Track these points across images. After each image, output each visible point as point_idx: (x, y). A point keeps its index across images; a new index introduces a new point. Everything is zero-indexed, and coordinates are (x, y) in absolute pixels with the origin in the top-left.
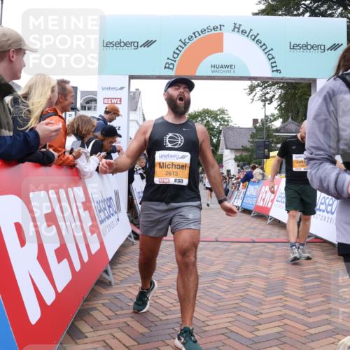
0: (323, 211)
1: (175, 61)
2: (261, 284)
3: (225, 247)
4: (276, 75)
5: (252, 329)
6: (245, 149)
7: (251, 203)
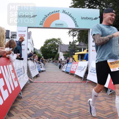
0: (92, 72)
1: (43, 22)
2: (72, 97)
3: (60, 85)
4: (77, 27)
5: (69, 111)
6: (67, 52)
7: (69, 70)
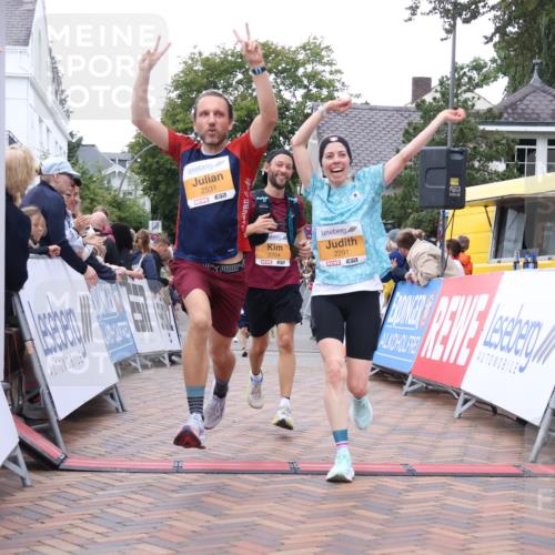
7: (404, 351)
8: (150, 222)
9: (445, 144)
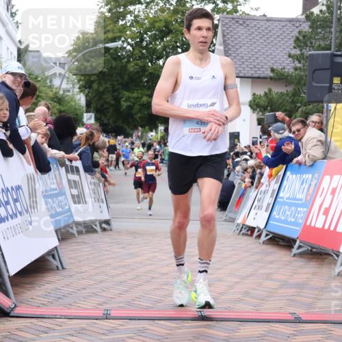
7: (293, 220)
8: (85, 115)
9: (330, 49)
